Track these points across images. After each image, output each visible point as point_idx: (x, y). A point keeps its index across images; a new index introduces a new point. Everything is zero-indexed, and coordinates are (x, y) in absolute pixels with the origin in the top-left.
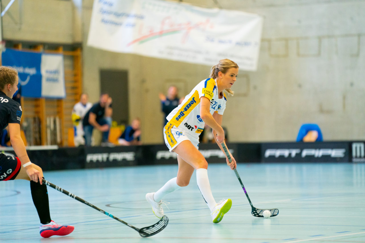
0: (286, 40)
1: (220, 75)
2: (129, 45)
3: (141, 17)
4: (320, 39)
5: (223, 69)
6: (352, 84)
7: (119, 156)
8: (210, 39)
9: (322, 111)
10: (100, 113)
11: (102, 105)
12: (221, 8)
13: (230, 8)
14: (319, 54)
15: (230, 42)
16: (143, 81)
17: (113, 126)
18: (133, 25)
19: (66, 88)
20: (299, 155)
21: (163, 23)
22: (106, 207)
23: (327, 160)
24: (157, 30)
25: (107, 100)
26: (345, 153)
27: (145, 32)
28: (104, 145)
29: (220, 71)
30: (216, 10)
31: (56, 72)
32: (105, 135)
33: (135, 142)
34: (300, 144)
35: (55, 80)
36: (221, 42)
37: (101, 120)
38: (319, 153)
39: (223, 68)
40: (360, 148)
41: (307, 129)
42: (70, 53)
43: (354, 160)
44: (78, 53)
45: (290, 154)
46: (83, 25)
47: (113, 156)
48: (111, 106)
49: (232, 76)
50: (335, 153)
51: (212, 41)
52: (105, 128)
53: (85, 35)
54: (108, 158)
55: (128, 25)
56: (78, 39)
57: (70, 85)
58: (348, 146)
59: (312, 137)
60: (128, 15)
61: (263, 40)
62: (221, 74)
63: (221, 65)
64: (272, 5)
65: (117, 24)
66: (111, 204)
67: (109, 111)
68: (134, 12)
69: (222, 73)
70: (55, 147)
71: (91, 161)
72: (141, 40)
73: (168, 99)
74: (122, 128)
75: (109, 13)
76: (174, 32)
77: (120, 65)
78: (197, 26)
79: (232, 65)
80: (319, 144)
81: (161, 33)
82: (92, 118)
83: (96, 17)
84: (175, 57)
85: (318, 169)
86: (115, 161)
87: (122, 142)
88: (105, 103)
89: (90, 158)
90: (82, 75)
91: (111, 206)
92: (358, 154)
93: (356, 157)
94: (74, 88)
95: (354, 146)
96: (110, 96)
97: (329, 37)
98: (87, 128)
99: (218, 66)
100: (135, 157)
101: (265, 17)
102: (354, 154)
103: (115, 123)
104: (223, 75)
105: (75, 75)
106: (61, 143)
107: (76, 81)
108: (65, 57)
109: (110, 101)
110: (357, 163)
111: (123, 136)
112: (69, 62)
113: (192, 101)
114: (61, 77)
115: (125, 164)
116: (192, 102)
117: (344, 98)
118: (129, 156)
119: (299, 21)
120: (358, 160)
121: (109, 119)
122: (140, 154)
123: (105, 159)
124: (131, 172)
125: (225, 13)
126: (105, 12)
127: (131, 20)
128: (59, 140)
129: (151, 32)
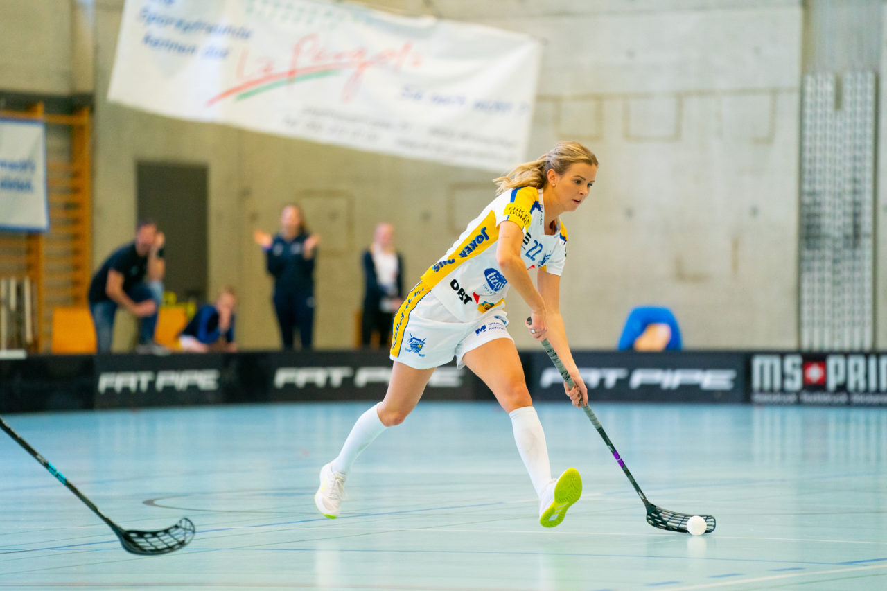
0: (599, 98)
1: (551, 178)
2: (212, 102)
3: (244, 34)
4: (680, 98)
5: (558, 163)
6: (755, 212)
7: (180, 380)
8: (412, 92)
9: (680, 275)
10: (134, 271)
11: (140, 250)
12: (440, 16)
13: (462, 17)
14: (677, 136)
15: (461, 100)
16: (245, 193)
17: (167, 303)
18: (225, 54)
19: (50, 207)
20: (623, 383)
21: (297, 50)
22: (145, 506)
23: (690, 395)
24: (283, 66)
25: (153, 238)
26: (734, 381)
27: (253, 71)
28: (142, 350)
29: (553, 168)
30: (427, 22)
31: (27, 165)
32: (147, 326)
33: (221, 345)
34: (628, 357)
35: (24, 187)
36: (438, 100)
37: (136, 289)
38: (671, 379)
39: (560, 161)
40: (772, 368)
41: (645, 319)
42: (64, 120)
43: (757, 397)
44: (84, 119)
45: (602, 381)
46: (97, 49)
47: (164, 379)
48: (161, 253)
49: (578, 182)
50: (713, 380)
51: (418, 97)
52: (146, 308)
53: (102, 74)
54: (152, 384)
55: (210, 53)
56: (84, 86)
57: (60, 199)
58: (741, 362)
59: (655, 339)
60: (210, 29)
61: (540, 98)
62: (554, 176)
63: (556, 154)
64: (563, 14)
65: (181, 49)
66: (156, 499)
67: (157, 267)
68: (224, 21)
69: (555, 174)
70: (19, 354)
71: (110, 390)
72: (242, 91)
73: (278, 240)
74: (191, 309)
75: (164, 21)
76: (325, 72)
77: (189, 152)
78: (380, 59)
79: (581, 155)
80: (673, 356)
81: (292, 75)
82: (115, 283)
83: (131, 31)
84: (325, 136)
85: (670, 418)
86: (170, 390)
87: (189, 344)
88: (148, 247)
89: (105, 382)
90: (93, 174)
91: (156, 502)
92: (767, 384)
93: (762, 391)
94: (69, 206)
95: (757, 362)
96: (160, 229)
97: (702, 93)
98: (100, 308)
99: (550, 156)
100: (219, 381)
101: (545, 42)
102: (756, 383)
103: (172, 297)
104: (557, 178)
105: (76, 175)
106: (36, 343)
107: (76, 190)
108: (49, 128)
109: (160, 240)
110: (762, 404)
111: (190, 330)
112: (59, 142)
113: (480, 236)
114: (38, 178)
115: (193, 398)
116: (480, 239)
117: (736, 244)
118: (206, 380)
119: (631, 54)
120: (766, 398)
121: (156, 286)
122: (231, 375)
123: (144, 386)
124: (208, 420)
125: (449, 28)
126: (154, 19)
127: (219, 41)
128: (29, 336)
129: (266, 70)
